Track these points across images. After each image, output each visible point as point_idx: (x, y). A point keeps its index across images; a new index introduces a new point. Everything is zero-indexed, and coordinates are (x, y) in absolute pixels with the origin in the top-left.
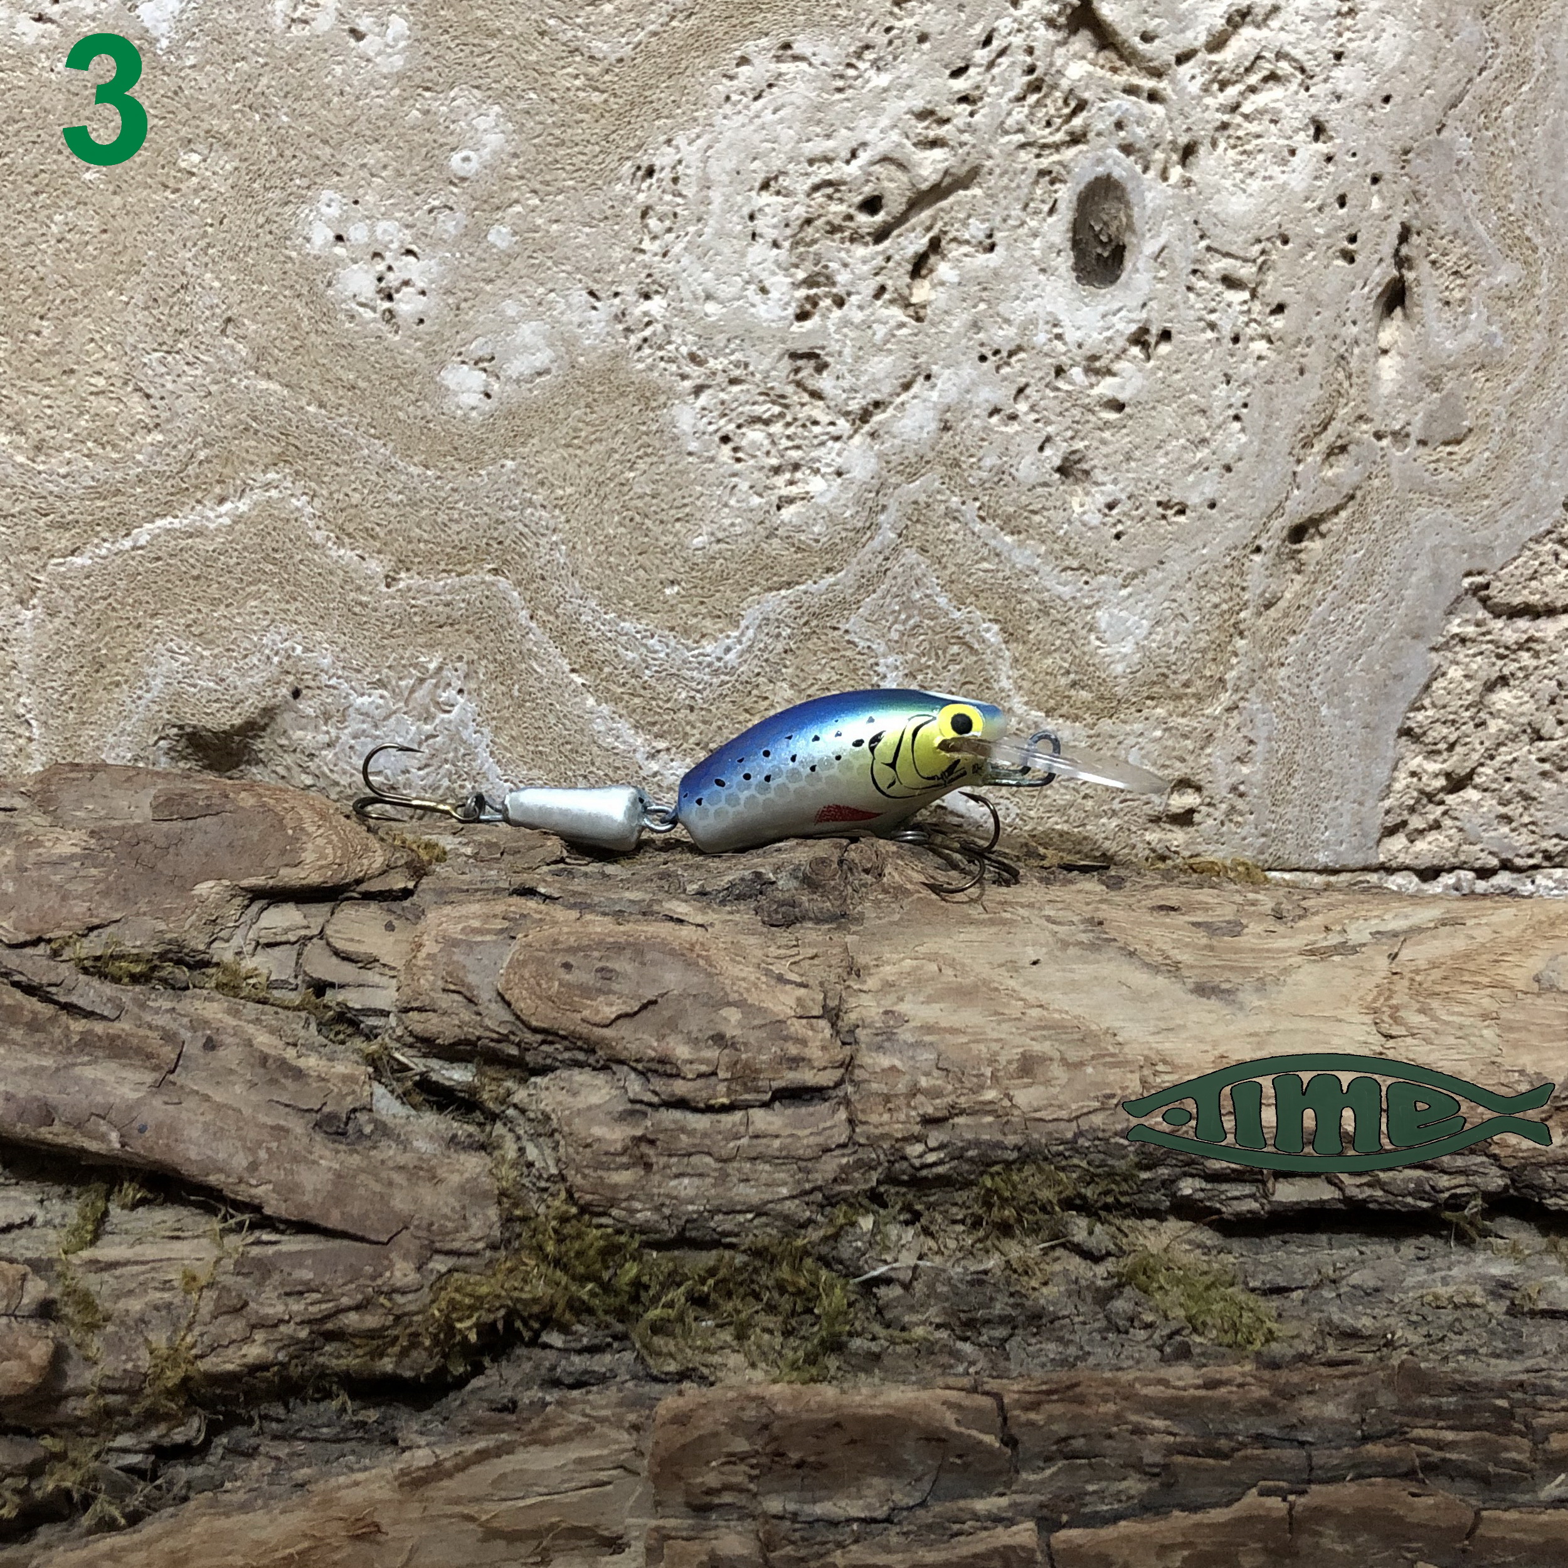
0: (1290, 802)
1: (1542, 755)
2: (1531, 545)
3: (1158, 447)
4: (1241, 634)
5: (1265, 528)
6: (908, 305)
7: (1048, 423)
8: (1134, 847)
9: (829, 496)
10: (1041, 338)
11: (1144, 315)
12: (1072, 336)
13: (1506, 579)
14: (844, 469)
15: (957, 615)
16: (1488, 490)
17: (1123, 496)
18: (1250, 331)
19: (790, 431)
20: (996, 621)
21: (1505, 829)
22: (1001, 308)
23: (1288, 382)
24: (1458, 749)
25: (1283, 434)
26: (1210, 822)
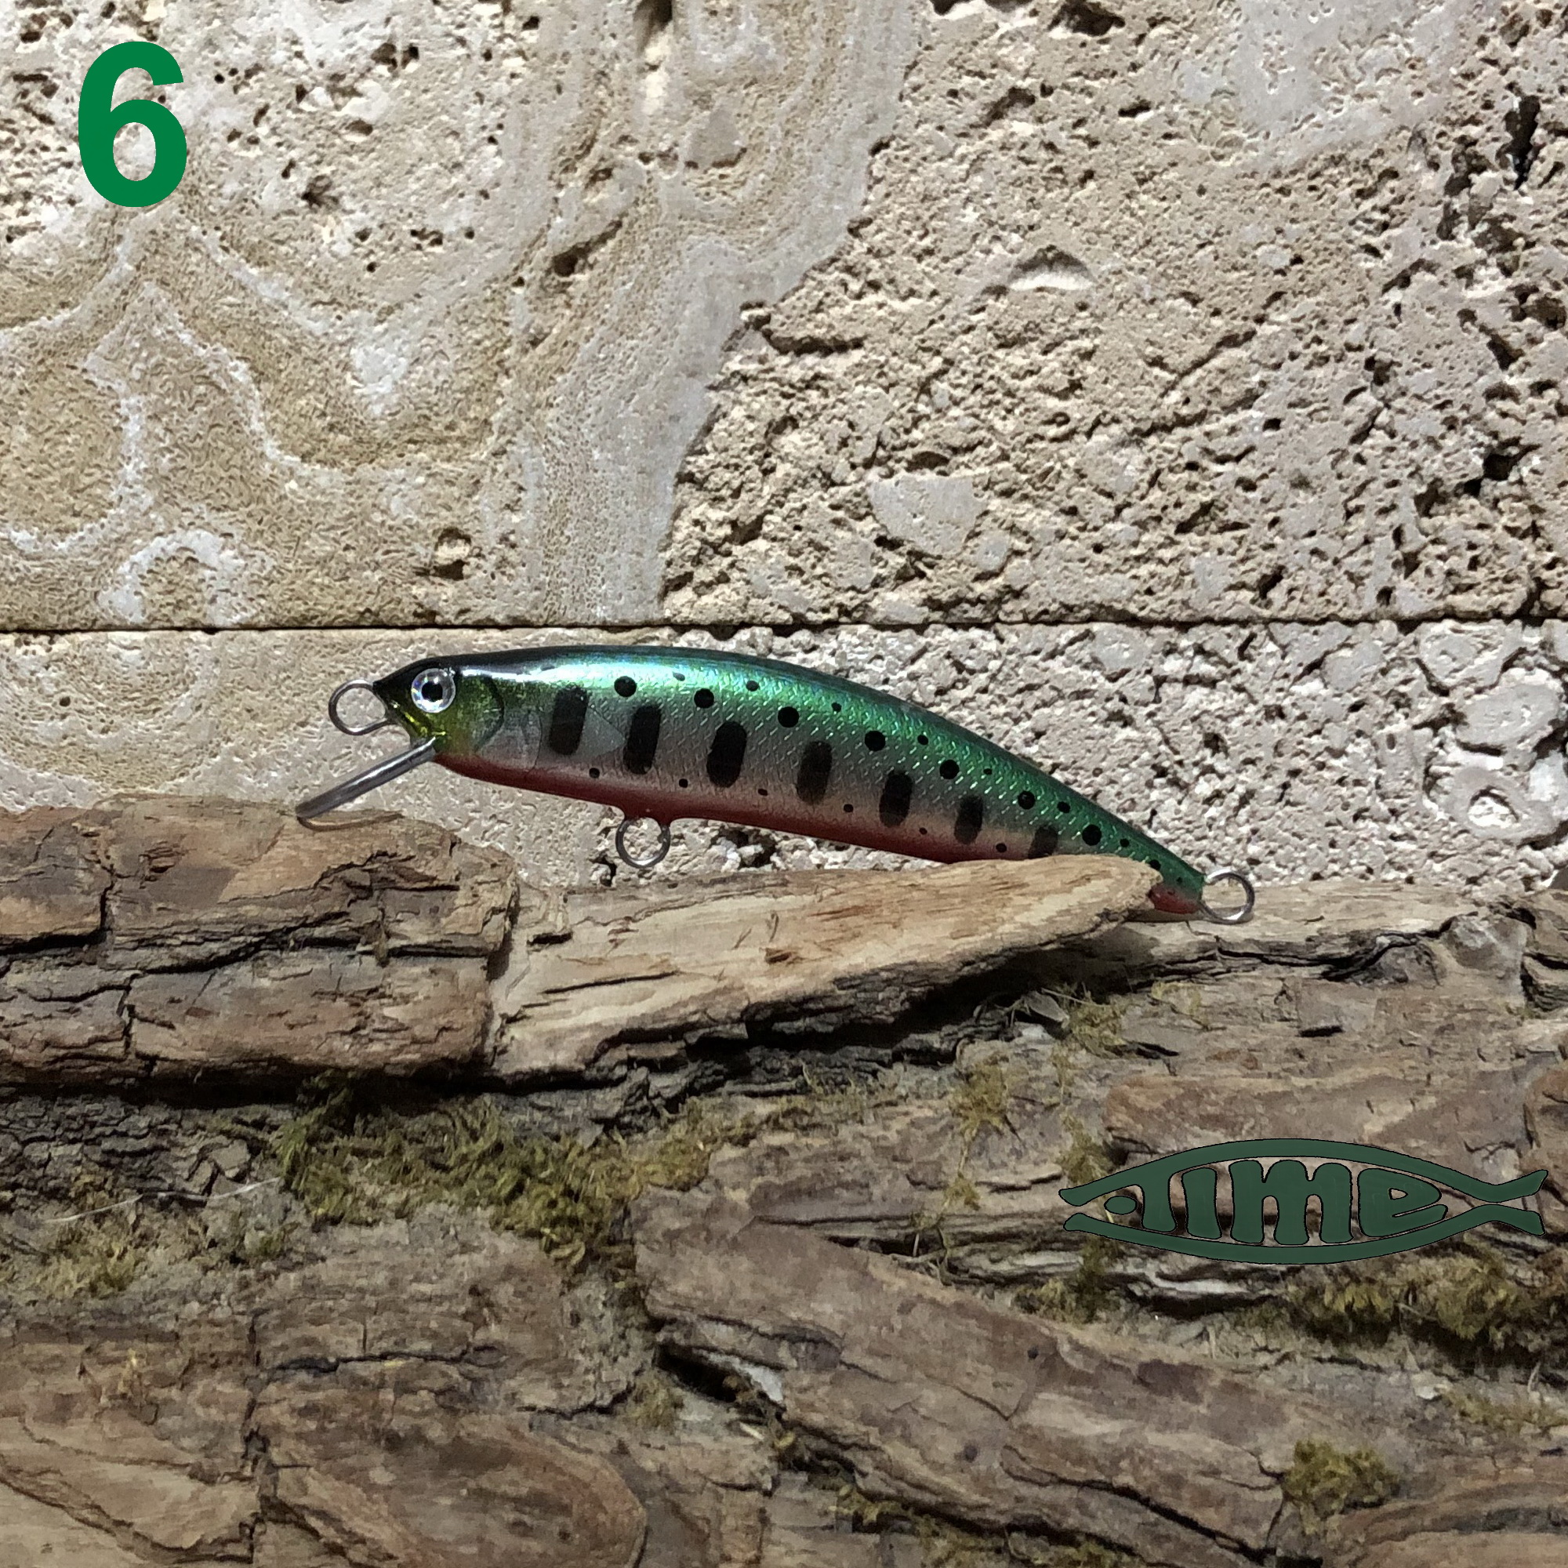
0: (564, 553)
1: (834, 501)
2: (816, 274)
3: (409, 172)
4: (507, 373)
5: (527, 259)
6: (141, 23)
7: (291, 147)
8: (399, 602)
9: (64, 225)
10: (279, 56)
11: (388, 31)
12: (311, 53)
13: (787, 311)
14: (77, 195)
15: (202, 352)
16: (765, 214)
17: (374, 225)
18: (503, 47)
19: (19, 157)
20: (246, 359)
21: (796, 582)
22: (238, 25)
23: (543, 101)
24: (744, 496)
25: (541, 157)
26: (480, 574)
